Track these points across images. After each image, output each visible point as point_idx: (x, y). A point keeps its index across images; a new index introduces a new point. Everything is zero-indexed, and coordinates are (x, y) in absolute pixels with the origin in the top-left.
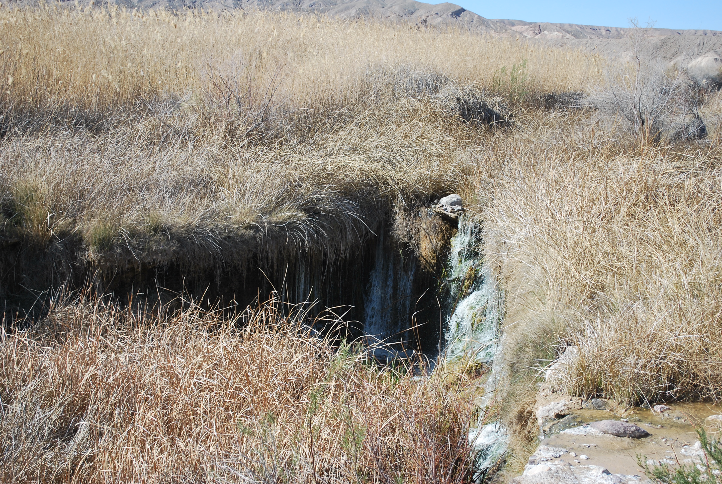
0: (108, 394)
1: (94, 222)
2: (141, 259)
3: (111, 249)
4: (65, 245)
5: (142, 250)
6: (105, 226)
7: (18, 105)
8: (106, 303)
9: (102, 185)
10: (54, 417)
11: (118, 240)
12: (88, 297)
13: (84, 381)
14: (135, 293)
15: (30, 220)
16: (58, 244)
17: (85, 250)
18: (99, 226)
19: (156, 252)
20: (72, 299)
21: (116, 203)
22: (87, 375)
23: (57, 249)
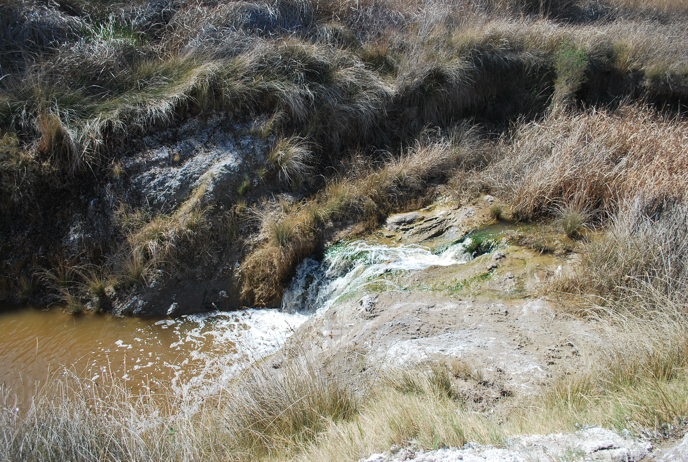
0: (641, 147)
1: (653, 66)
2: (673, 90)
3: (659, 81)
4: (634, 76)
5: (675, 85)
6: (658, 69)
7: (625, 6)
8: (649, 108)
9: (661, 48)
10: (610, 153)
11: (664, 77)
12: (640, 104)
13: (629, 139)
14: (667, 104)
15: (619, 61)
16: (630, 75)
17: (644, 80)
18: (655, 69)
19: (683, 87)
20: (631, 103)
21: (667, 58)
22: (632, 137)
23: (629, 78)
